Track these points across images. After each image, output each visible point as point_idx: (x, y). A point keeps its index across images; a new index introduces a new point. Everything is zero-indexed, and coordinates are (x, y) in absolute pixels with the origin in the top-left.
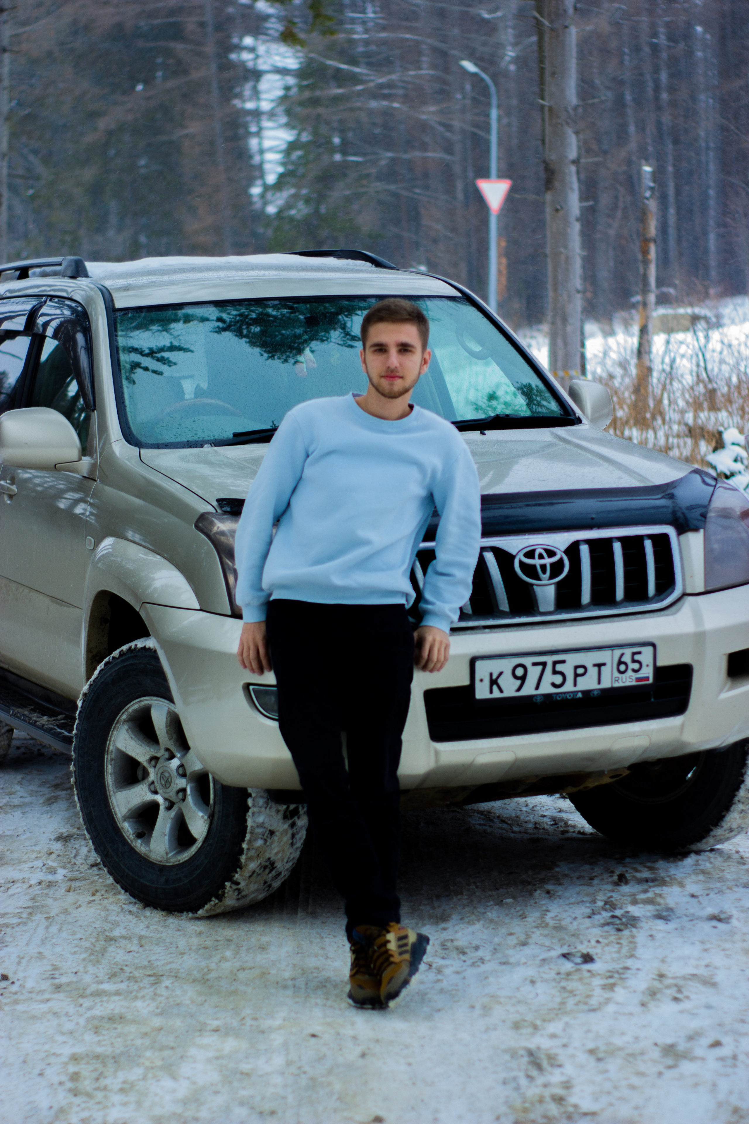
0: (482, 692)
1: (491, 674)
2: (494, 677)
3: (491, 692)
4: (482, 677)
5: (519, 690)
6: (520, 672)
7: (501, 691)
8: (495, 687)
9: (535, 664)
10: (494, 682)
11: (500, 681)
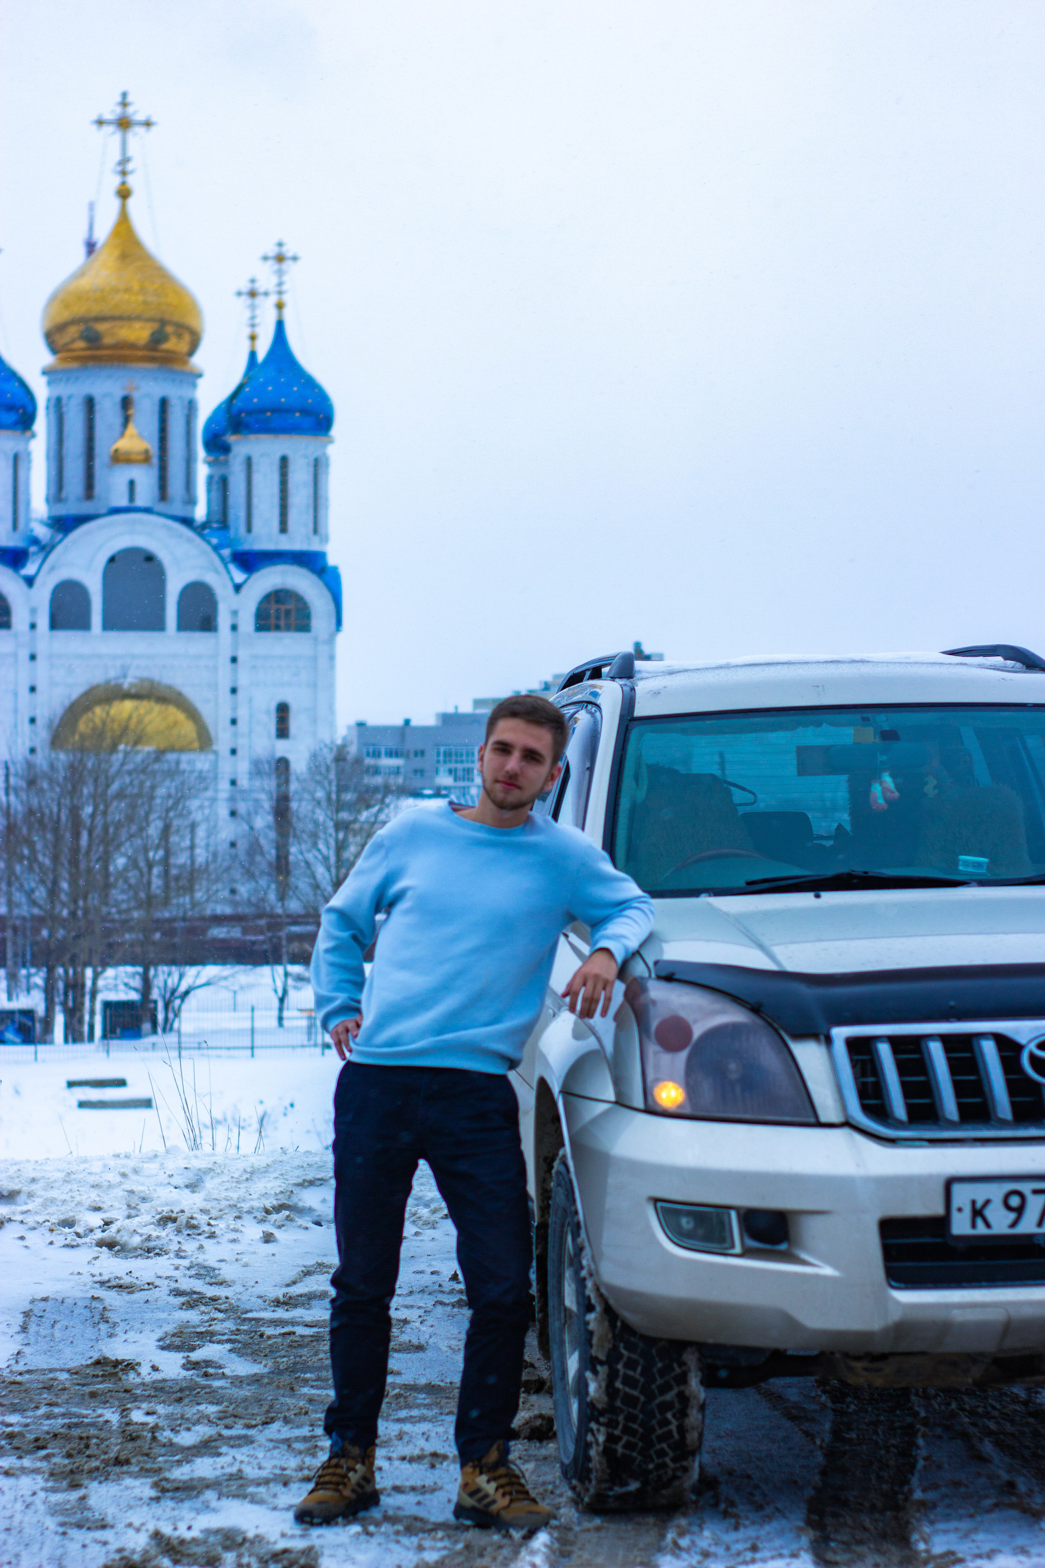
0: (961, 1225)
1: (974, 1203)
2: (979, 1205)
3: (974, 1226)
4: (961, 1206)
5: (1014, 1225)
6: (1015, 1201)
7: (988, 1225)
8: (979, 1222)
9: (1036, 1192)
10: (977, 1213)
11: (988, 1213)
